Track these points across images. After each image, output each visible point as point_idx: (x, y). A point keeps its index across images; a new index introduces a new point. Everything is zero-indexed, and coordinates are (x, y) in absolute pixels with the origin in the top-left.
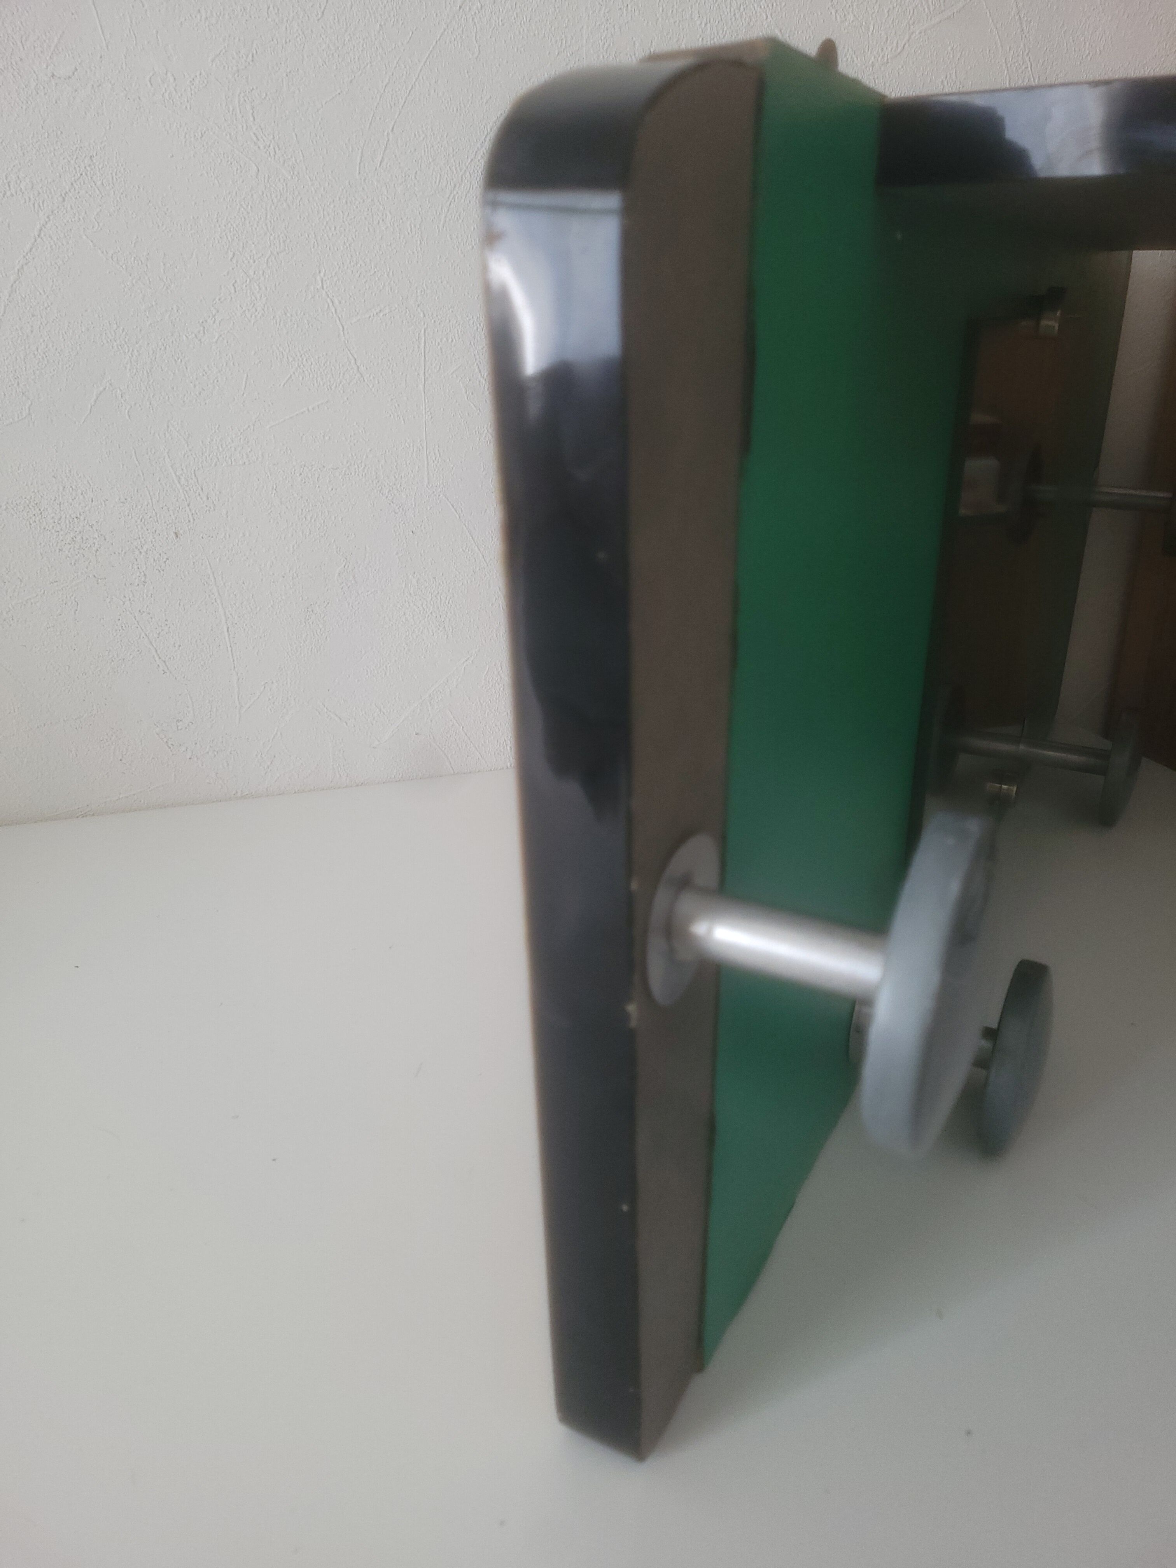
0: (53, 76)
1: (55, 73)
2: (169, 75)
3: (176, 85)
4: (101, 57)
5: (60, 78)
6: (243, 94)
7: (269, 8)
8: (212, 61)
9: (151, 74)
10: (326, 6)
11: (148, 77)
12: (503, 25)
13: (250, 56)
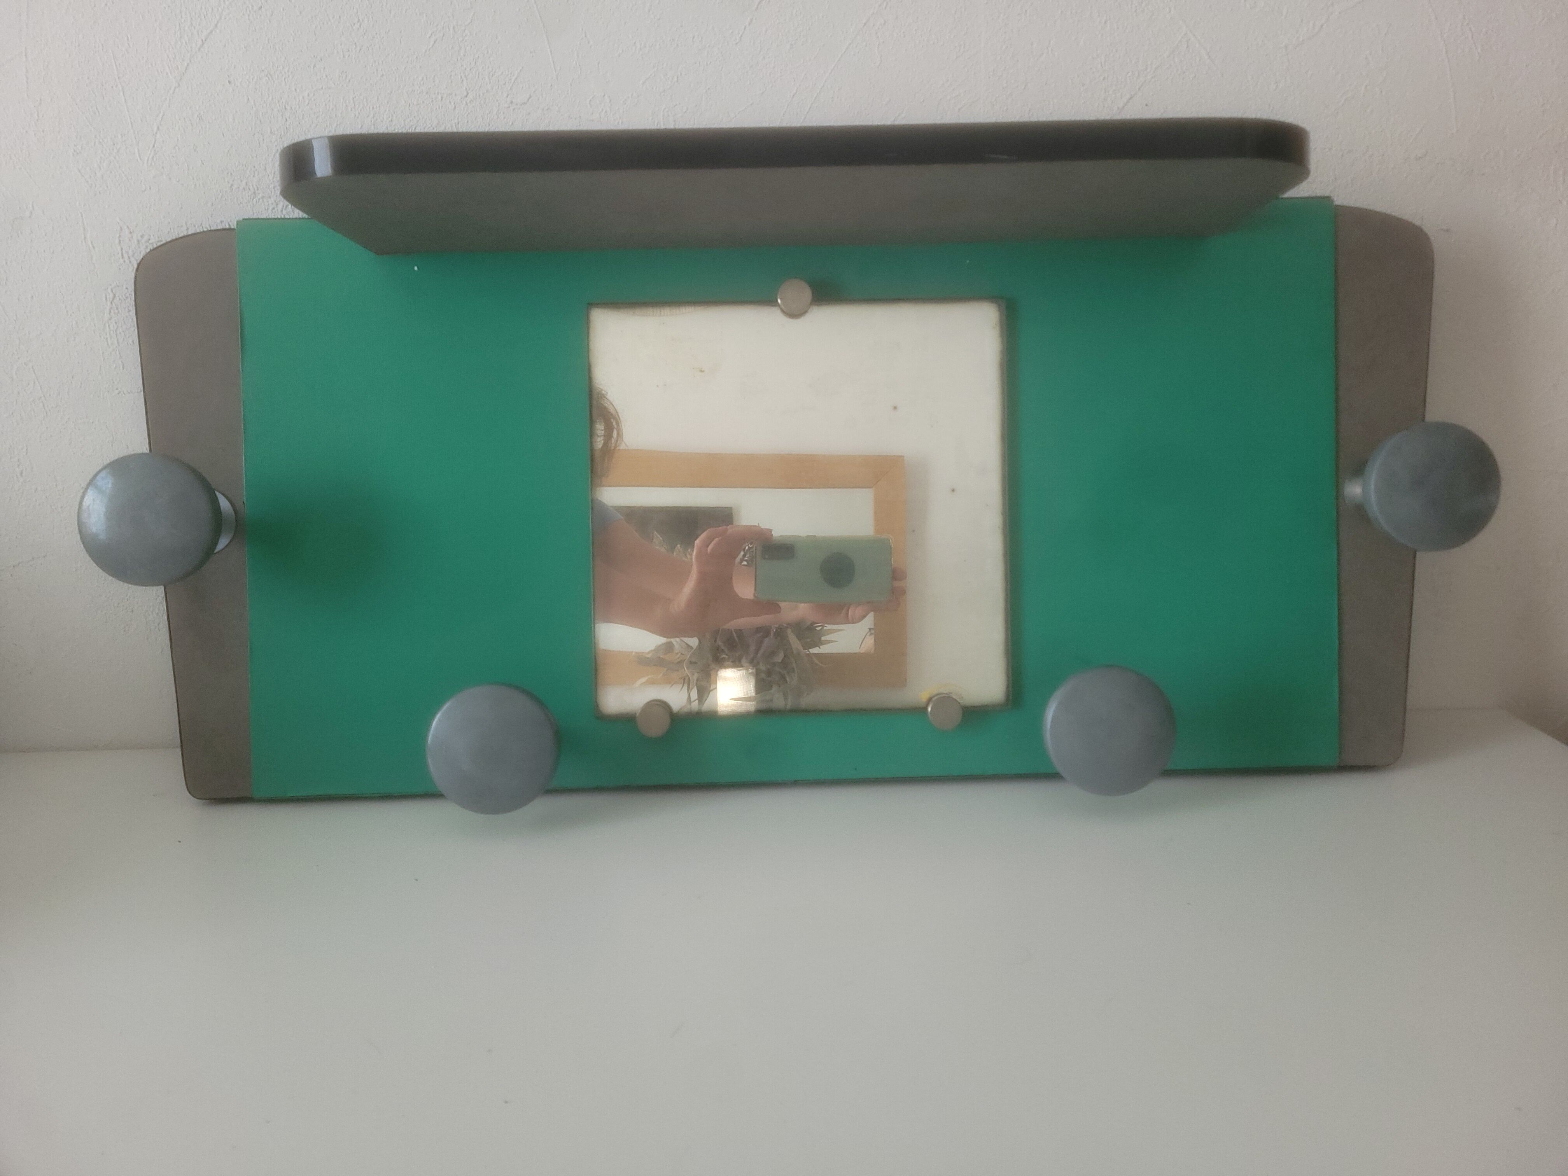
0: (512, 102)
1: (513, 101)
2: (606, 97)
3: (611, 105)
4: (551, 85)
5: (517, 104)
6: (667, 110)
7: (694, 37)
8: (644, 83)
9: (591, 97)
10: (744, 32)
11: (588, 100)
12: (905, 36)
13: (675, 77)
